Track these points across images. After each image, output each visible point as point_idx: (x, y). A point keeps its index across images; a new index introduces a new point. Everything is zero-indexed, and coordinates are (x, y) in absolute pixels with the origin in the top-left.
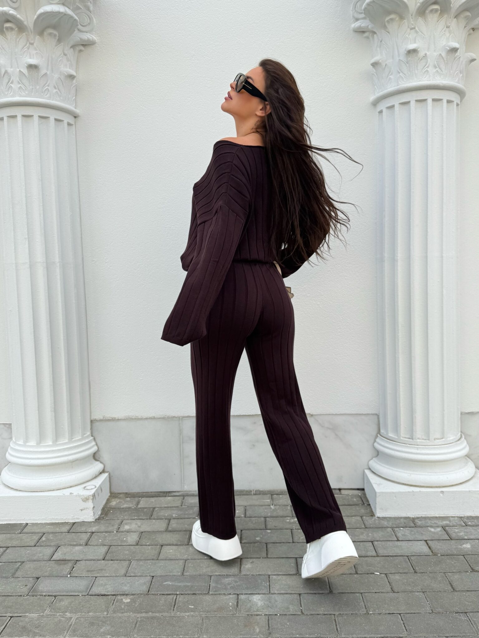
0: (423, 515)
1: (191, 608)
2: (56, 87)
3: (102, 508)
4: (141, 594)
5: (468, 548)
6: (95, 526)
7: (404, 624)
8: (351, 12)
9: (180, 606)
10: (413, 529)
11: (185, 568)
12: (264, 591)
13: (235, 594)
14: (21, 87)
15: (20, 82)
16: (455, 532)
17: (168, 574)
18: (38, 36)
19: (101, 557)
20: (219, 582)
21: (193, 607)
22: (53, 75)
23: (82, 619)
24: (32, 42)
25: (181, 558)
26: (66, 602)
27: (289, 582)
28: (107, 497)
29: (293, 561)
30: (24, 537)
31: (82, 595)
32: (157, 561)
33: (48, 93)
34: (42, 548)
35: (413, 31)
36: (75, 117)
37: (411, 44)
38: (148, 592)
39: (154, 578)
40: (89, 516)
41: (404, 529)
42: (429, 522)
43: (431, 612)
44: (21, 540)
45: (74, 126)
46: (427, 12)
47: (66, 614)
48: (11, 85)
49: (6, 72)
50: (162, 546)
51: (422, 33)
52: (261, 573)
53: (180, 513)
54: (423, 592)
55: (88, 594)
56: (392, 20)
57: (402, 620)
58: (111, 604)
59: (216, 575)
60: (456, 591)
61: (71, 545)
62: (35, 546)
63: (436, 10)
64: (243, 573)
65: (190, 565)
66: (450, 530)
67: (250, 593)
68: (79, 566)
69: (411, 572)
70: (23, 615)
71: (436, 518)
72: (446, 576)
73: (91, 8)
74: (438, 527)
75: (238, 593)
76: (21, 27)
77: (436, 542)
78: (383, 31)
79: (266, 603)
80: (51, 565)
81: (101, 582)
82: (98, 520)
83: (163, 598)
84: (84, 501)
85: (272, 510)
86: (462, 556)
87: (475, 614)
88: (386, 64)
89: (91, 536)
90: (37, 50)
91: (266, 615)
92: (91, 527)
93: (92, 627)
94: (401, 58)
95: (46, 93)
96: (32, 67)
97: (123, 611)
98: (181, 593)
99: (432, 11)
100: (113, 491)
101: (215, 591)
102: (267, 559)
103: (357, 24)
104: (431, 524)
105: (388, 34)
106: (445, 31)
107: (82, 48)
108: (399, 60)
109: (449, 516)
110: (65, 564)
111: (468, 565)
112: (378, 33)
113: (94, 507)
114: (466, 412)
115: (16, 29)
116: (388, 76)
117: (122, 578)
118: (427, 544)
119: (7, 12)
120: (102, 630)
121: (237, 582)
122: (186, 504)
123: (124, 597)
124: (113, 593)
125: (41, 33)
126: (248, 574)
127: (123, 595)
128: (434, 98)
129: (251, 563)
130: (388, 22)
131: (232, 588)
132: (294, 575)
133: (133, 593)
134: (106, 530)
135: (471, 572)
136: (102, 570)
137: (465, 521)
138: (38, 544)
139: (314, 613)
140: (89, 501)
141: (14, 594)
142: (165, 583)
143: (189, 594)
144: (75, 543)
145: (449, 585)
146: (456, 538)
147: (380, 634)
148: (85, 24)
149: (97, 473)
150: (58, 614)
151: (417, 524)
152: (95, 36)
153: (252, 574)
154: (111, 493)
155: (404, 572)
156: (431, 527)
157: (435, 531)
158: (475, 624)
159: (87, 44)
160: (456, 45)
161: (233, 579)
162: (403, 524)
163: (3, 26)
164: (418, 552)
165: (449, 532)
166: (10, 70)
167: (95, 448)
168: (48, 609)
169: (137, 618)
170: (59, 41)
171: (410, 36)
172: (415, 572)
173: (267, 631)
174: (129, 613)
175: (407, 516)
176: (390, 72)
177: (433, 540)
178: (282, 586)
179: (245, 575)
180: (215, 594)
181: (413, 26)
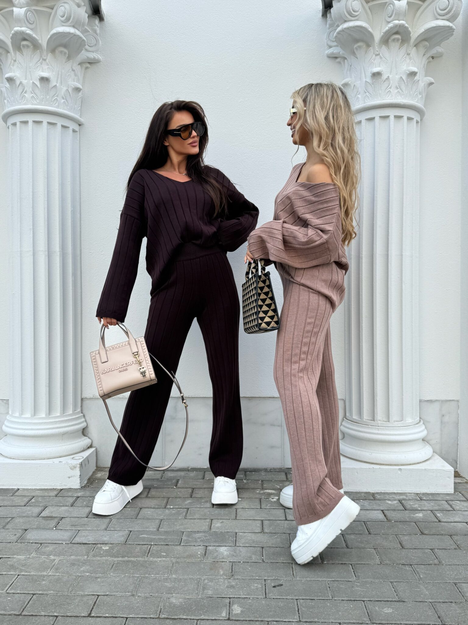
0: (382, 490)
1: (164, 555)
2: (64, 97)
3: (88, 478)
4: (119, 544)
5: (420, 517)
6: (80, 492)
7: (354, 571)
8: (326, 40)
9: (153, 553)
10: (372, 501)
11: (161, 526)
12: (230, 544)
13: (204, 546)
14: (33, 96)
15: (32, 92)
16: (409, 504)
17: (145, 529)
18: (50, 53)
19: (85, 516)
20: (191, 536)
21: (165, 554)
22: (62, 87)
23: (64, 561)
24: (45, 58)
25: (157, 518)
26: (50, 548)
27: (253, 538)
28: (93, 470)
29: (260, 522)
30: (15, 499)
31: (66, 544)
32: (136, 520)
33: (56, 103)
34: (31, 507)
35: (378, 57)
36: (80, 125)
37: (376, 67)
38: (126, 542)
39: (131, 532)
40: (75, 483)
41: (364, 501)
42: (387, 496)
43: (379, 563)
44: (12, 501)
45: (78, 132)
46: (390, 40)
47: (51, 557)
48: (24, 94)
49: (21, 83)
50: (141, 509)
51: (385, 59)
52: (229, 531)
53: (159, 483)
54: (375, 549)
55: (71, 543)
56: (360, 47)
57: (353, 569)
58: (92, 550)
59: (189, 531)
60: (405, 549)
61: (58, 506)
62: (25, 506)
63: (398, 40)
64: (213, 530)
65: (165, 523)
66: (406, 503)
67: (217, 545)
68: (64, 521)
69: (366, 533)
70: (11, 556)
71: (395, 493)
72: (397, 538)
73: (98, 32)
74: (395, 500)
75: (207, 545)
76: (36, 46)
77: (392, 512)
78: (352, 57)
79: (231, 553)
80: (39, 520)
81: (83, 534)
82: (83, 488)
83: (138, 547)
84: (71, 469)
86: (414, 523)
87: (419, 566)
88: (354, 85)
89: (76, 500)
90: (49, 65)
91: (231, 562)
92: (77, 493)
93: (73, 567)
94: (368, 80)
95: (55, 103)
96: (44, 80)
97: (102, 556)
98: (155, 544)
99: (394, 40)
100: (98, 465)
101: (187, 543)
102: (236, 520)
103: (330, 51)
104: (389, 498)
105: (356, 59)
106: (405, 58)
107: (88, 65)
108: (366, 81)
109: (406, 492)
110: (51, 520)
111: (418, 529)
112: (348, 59)
113: (80, 475)
114: (426, 399)
115: (32, 47)
116: (356, 95)
117: (103, 531)
118: (384, 513)
119: (25, 31)
120: (82, 569)
121: (207, 537)
122: (166, 477)
123: (104, 545)
124: (93, 542)
125: (53, 51)
126: (217, 531)
127: (103, 544)
128: (395, 115)
129: (221, 523)
130: (356, 49)
131: (202, 541)
132: (259, 533)
133: (112, 542)
134: (91, 495)
135: (420, 535)
136: (85, 525)
137: (421, 497)
138: (27, 504)
139: (274, 561)
140: (76, 469)
141: (4, 541)
142: (141, 536)
143: (162, 545)
144: (61, 505)
145: (399, 544)
146: (411, 509)
147: (332, 578)
148: (92, 45)
149: (85, 447)
150: (43, 557)
151: (376, 497)
152: (100, 56)
153: (221, 531)
154: (97, 466)
155: (359, 533)
156: (389, 500)
157: (392, 503)
158: (418, 573)
159: (92, 62)
160: (415, 69)
161: (203, 534)
162: (364, 497)
163: (20, 44)
164: (374, 518)
165: (405, 504)
166: (24, 82)
167: (84, 425)
168: (34, 552)
169: (114, 561)
170: (69, 58)
171: (375, 61)
172: (370, 534)
173: (230, 573)
174: (107, 557)
175: (368, 491)
176: (358, 92)
177: (389, 510)
178: (247, 541)
179: (215, 532)
180: (186, 546)
181: (377, 53)
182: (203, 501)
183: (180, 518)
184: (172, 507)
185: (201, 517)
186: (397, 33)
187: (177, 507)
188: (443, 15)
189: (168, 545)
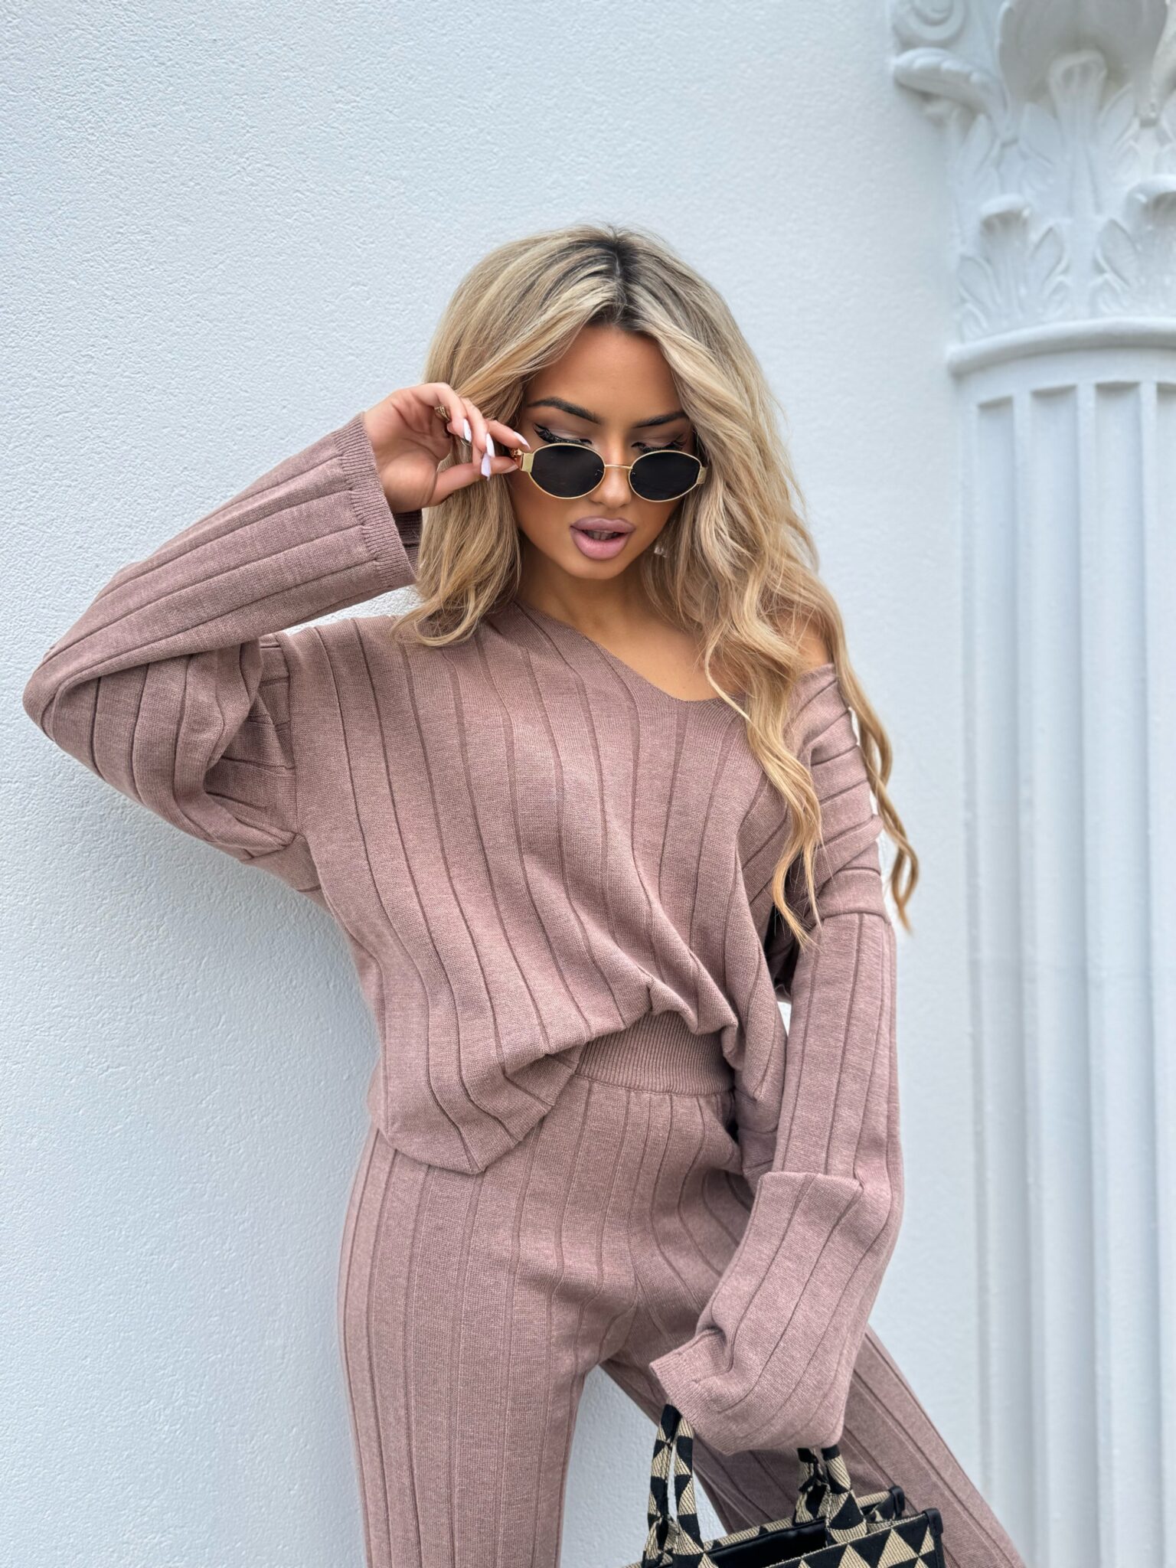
35: (1149, 134)
88: (1049, 230)
105: (1053, 120)
108: (1112, 223)
112: (995, 112)
116: (1049, 276)
130: (1063, 75)
176: (1059, 261)
181: (1152, 115)
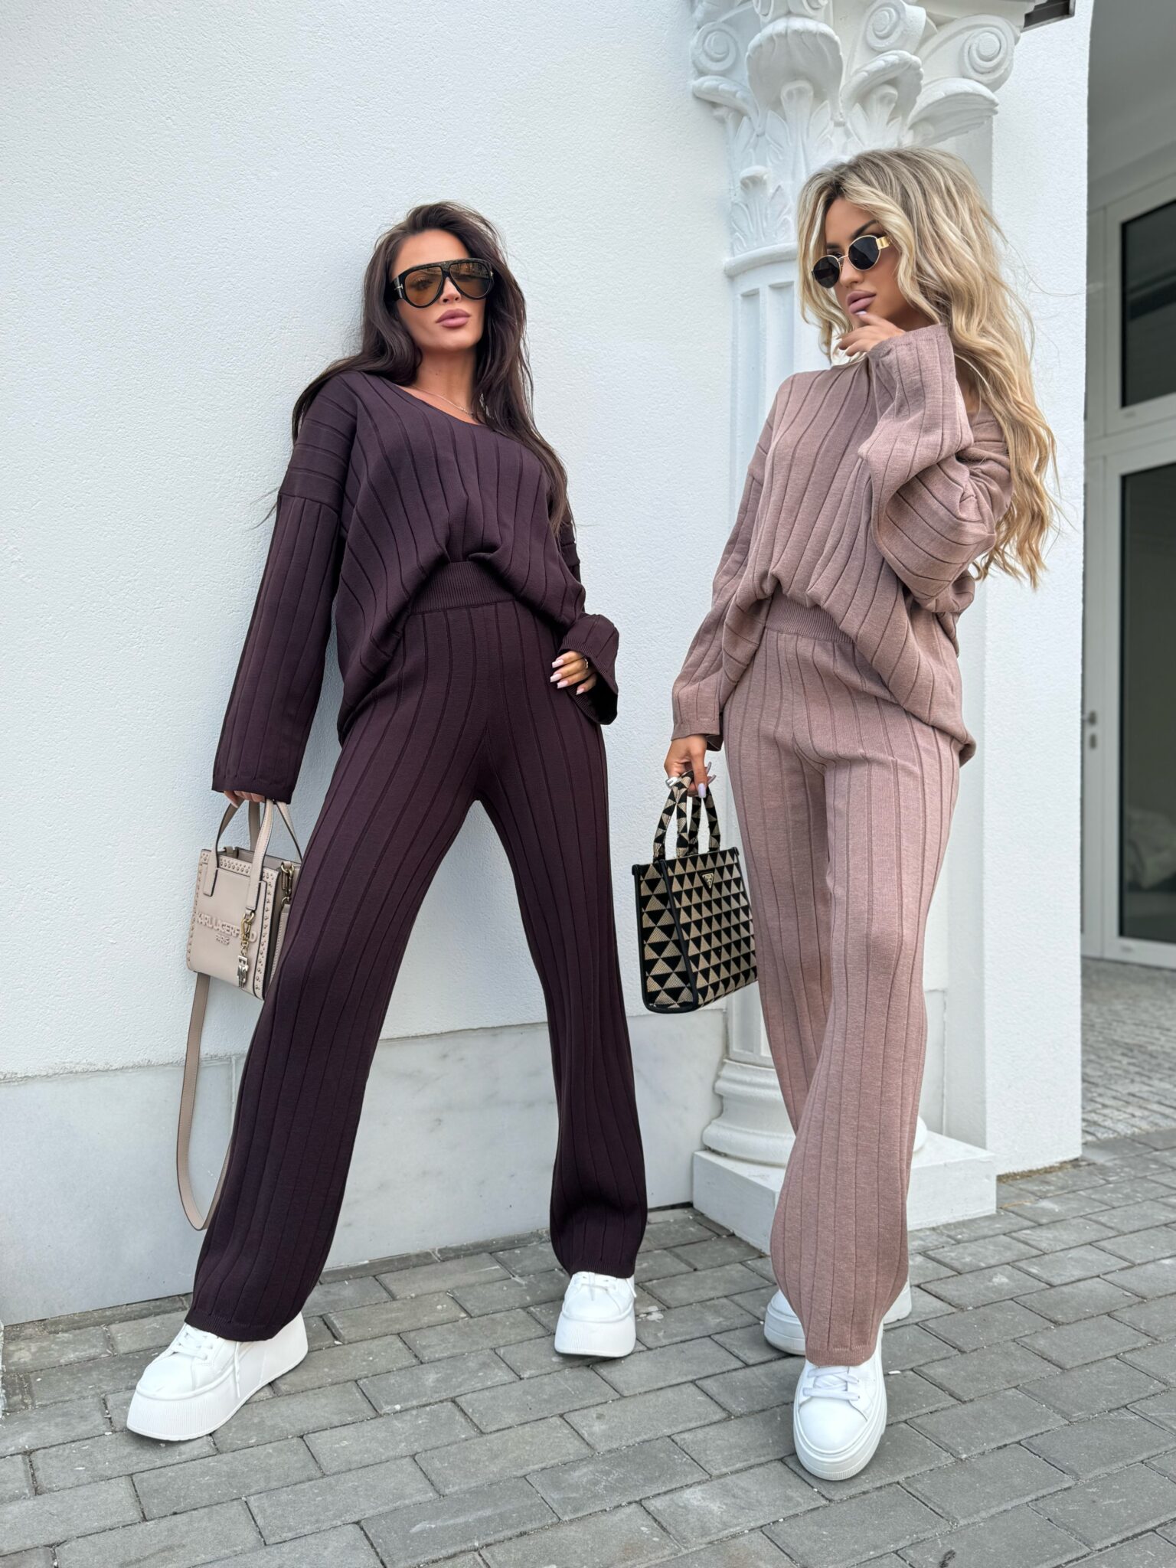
5: (1007, 1284)
6: (20, 1432)
7: (1044, 1460)
8: (690, 51)
11: (433, 1477)
12: (694, 1476)
13: (630, 1503)
16: (952, 1257)
17: (398, 1504)
19: (132, 1515)
20: (563, 1485)
25: (391, 1453)
27: (732, 1440)
29: (693, 1389)
32: (328, 1479)
35: (840, 130)
39: (365, 1527)
43: (1066, 1422)
50: (302, 1437)
51: (859, 139)
52: (646, 1437)
54: (1016, 1387)
56: (798, 92)
57: (1036, 1454)
59: (538, 1472)
60: (1068, 1370)
63: (890, 100)
64: (602, 1447)
65: (434, 1465)
66: (940, 1256)
67: (664, 1489)
69: (955, 1353)
72: (1024, 1347)
75: (637, 1499)
77: (940, 1285)
78: (770, 114)
79: (726, 1501)
85: (525, 1288)
86: (1012, 1302)
87: (1142, 1403)
88: (779, 187)
89: (30, 1465)
91: (755, 1529)
92: (5, 1437)
98: (485, 1542)
101: (576, 1510)
102: (626, 1400)
103: (708, 82)
105: (782, 120)
111: (1038, 1316)
117: (260, 1553)
118: (928, 1292)
121: (610, 1472)
126: (615, 1446)
129: (598, 1418)
131: (611, 1489)
132: (725, 1420)
134: (72, 1435)
135: (1054, 1327)
137: (949, 1235)
142: (414, 1530)
143: (512, 1539)
145: (1044, 1361)
146: (967, 1269)
153: (624, 1443)
161: (590, 1468)
164: (924, 1311)
165: (942, 1260)
171: (835, 139)
172: (962, 1352)
176: (785, 207)
177: (927, 1283)
178: (726, 1453)
179: (610, 1451)
180: (580, 1519)
181: (841, 120)
182: (472, 1364)
183: (463, 1436)
184: (398, 1407)
185: (526, 1418)
186: (892, 83)
187: (415, 1403)
188: (983, 70)
189: (525, 1533)
